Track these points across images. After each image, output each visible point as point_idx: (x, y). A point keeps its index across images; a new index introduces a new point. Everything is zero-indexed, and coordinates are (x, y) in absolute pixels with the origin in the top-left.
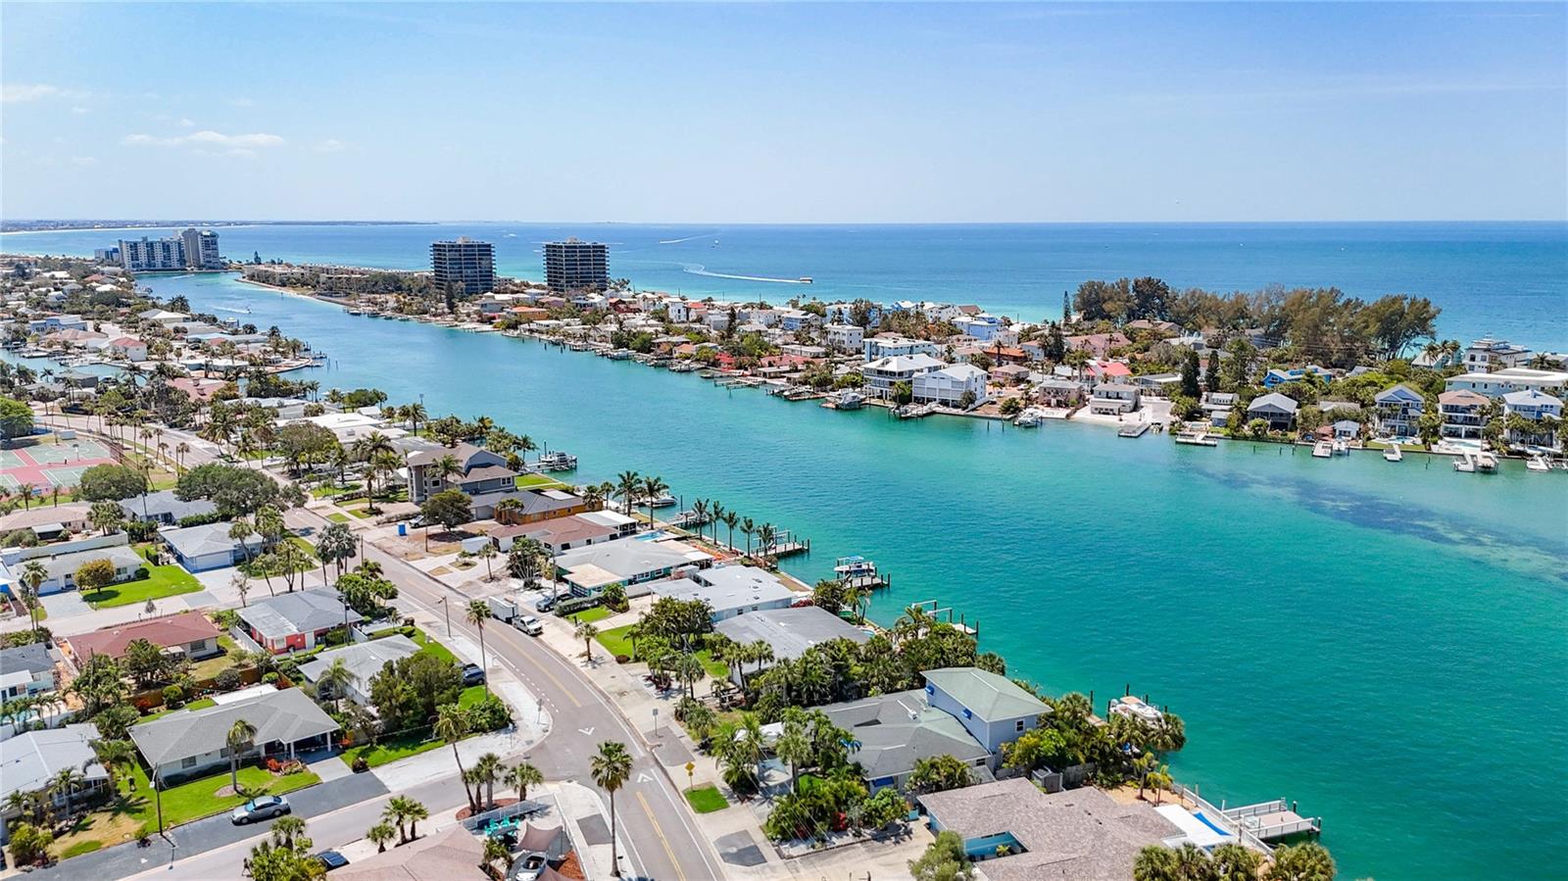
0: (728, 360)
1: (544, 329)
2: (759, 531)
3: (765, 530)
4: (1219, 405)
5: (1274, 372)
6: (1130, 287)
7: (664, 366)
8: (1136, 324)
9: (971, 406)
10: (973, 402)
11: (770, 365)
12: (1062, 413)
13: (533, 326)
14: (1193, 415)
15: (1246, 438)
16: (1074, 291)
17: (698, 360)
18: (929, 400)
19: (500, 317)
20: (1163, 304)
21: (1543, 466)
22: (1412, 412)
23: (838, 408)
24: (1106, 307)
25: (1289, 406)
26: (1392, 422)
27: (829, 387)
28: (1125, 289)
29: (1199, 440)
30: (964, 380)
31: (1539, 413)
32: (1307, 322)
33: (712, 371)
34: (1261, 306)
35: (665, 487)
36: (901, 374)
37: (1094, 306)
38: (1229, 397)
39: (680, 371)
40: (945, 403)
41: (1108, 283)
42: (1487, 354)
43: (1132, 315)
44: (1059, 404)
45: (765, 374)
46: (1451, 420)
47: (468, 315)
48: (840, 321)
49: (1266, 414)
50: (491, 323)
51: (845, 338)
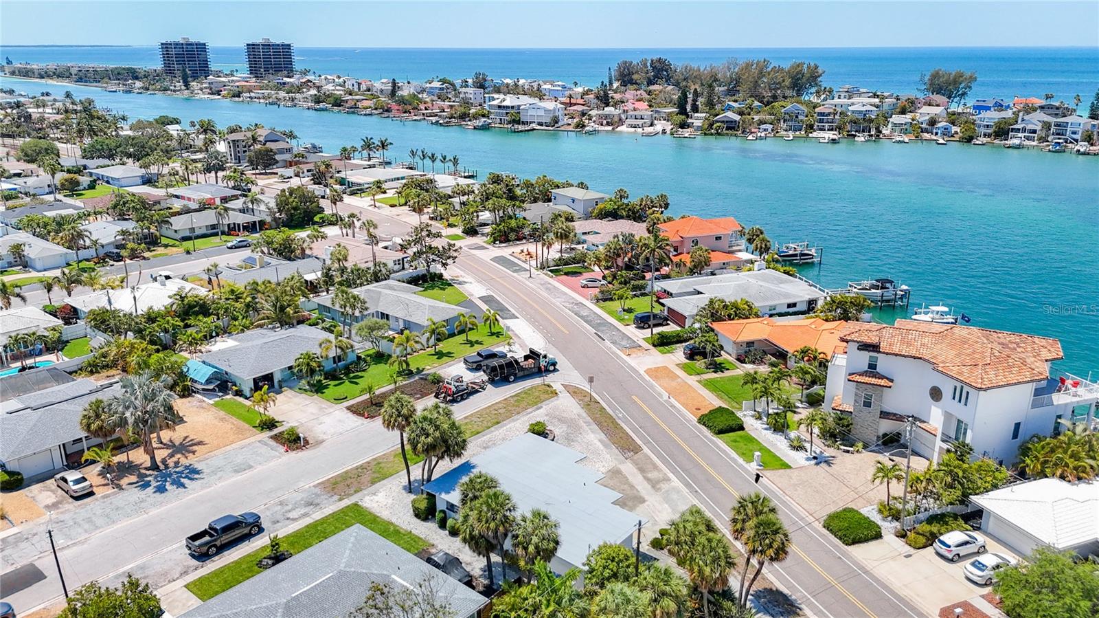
0: (397, 108)
1: (261, 96)
2: (450, 160)
3: (454, 159)
4: (698, 120)
5: (729, 103)
6: (649, 65)
7: (353, 113)
8: (652, 88)
9: (556, 125)
10: (557, 122)
11: (426, 109)
12: (610, 128)
13: (252, 94)
14: (683, 125)
15: (712, 134)
16: (614, 67)
17: (376, 109)
18: (531, 123)
19: (225, 90)
20: (668, 75)
21: (863, 139)
22: (800, 117)
23: (475, 128)
24: (635, 77)
25: (737, 118)
26: (790, 123)
27: (467, 119)
28: (646, 66)
29: (686, 135)
30: (551, 109)
31: (865, 115)
32: (750, 79)
33: (386, 114)
34: (725, 73)
35: (391, 144)
36: (513, 107)
37: (627, 77)
38: (704, 115)
39: (365, 115)
40: (540, 124)
41: (635, 63)
42: (847, 94)
43: (650, 83)
44: (608, 124)
45: (423, 114)
46: (821, 121)
47: (201, 89)
48: (467, 86)
49: (723, 122)
50: (220, 95)
51: (471, 96)
